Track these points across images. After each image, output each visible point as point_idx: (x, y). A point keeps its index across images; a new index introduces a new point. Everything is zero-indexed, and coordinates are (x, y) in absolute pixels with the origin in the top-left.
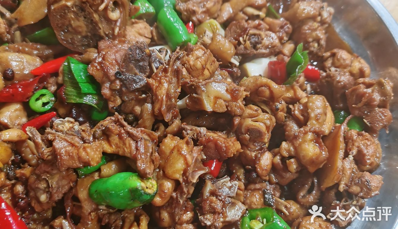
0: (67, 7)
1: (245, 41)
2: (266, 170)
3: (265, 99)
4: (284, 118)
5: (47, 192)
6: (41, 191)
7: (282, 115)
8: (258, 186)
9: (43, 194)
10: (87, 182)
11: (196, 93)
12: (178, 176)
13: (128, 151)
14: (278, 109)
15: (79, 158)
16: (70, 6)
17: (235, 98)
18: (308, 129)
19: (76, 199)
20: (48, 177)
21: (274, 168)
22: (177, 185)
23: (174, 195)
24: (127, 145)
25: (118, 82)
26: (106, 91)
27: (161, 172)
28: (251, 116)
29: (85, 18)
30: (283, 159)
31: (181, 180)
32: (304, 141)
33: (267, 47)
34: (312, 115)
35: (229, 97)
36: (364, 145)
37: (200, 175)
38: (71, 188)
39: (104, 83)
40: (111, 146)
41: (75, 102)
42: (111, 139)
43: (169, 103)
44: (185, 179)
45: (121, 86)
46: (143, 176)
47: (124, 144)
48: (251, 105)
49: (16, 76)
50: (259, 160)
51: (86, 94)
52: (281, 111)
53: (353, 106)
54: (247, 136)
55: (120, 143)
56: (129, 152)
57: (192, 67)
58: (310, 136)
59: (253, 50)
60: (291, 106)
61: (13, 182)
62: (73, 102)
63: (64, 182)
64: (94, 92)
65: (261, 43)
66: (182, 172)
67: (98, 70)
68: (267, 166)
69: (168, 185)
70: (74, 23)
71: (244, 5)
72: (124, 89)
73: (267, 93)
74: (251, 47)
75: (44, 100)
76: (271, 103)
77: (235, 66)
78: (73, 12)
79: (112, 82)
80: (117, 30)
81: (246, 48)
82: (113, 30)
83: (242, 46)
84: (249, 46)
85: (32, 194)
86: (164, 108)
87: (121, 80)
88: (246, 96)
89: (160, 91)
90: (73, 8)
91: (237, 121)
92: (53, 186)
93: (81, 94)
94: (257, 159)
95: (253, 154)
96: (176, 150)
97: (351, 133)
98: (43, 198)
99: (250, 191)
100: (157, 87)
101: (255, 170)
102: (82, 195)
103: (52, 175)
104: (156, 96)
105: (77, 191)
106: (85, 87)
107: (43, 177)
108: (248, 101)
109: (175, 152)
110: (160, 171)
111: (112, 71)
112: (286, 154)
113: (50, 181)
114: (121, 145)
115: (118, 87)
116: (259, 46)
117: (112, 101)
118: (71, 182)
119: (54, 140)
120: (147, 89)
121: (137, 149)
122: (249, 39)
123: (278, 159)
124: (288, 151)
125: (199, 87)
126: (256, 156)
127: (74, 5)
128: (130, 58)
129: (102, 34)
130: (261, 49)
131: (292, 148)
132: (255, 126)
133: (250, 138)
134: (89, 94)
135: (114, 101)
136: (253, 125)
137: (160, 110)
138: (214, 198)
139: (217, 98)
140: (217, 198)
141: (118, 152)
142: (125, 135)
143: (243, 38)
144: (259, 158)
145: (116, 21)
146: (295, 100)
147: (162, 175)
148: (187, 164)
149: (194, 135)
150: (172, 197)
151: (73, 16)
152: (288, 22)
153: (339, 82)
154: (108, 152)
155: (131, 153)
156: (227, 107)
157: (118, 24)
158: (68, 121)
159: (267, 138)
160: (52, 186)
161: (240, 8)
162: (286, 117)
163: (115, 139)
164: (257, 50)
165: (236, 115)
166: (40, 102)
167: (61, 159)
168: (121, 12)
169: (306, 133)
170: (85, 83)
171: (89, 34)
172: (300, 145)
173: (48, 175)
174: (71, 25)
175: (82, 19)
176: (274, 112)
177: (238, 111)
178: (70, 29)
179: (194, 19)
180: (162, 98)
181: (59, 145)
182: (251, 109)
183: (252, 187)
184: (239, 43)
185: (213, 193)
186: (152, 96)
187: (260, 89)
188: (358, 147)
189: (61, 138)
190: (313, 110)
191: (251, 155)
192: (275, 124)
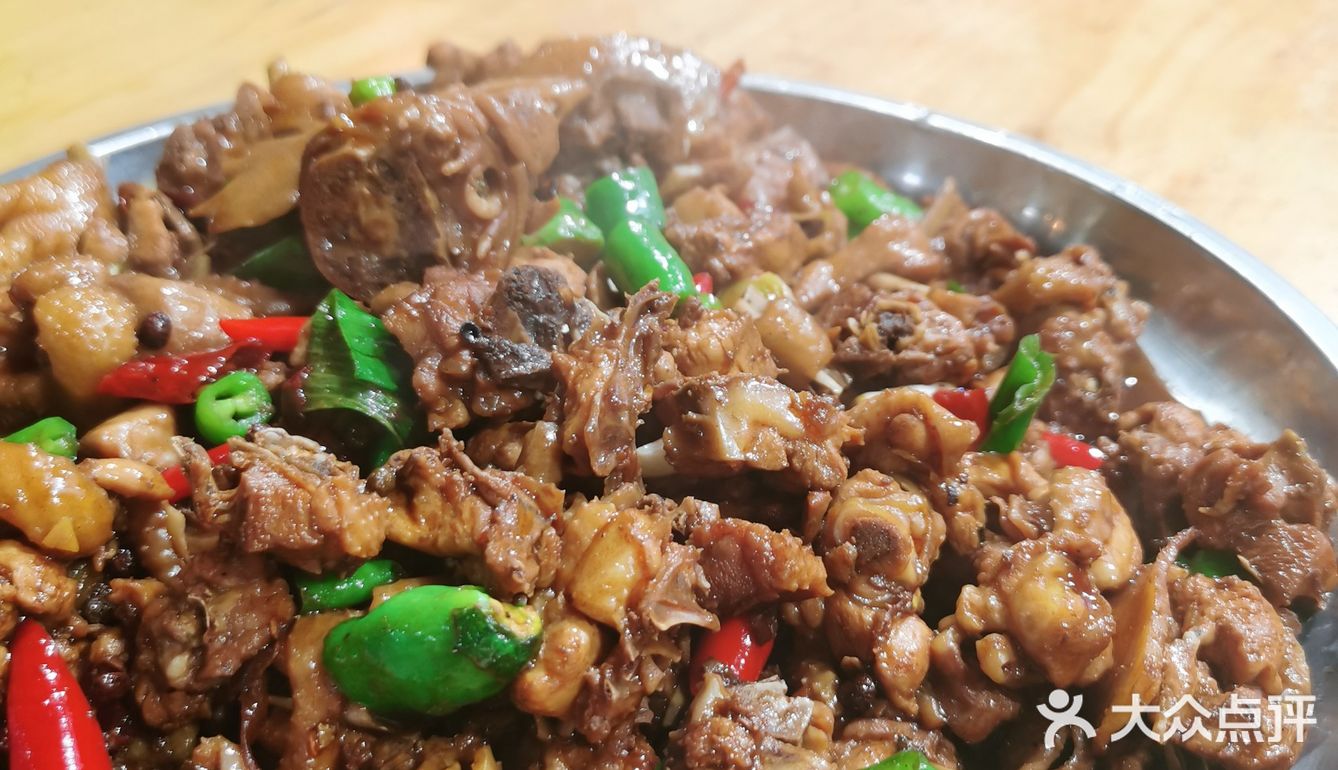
0: (355, 161)
1: (862, 327)
2: (908, 668)
3: (912, 457)
4: (975, 534)
5: (193, 651)
6: (179, 647)
7: (970, 522)
8: (880, 726)
9: (181, 652)
10: (322, 624)
11: (697, 411)
12: (612, 607)
13: (464, 530)
14: (953, 500)
15: (313, 512)
16: (364, 160)
17: (816, 431)
18: (1045, 543)
19: (280, 682)
20: (205, 596)
21: (937, 677)
22: (608, 636)
23: (595, 675)
24: (466, 515)
25: (466, 355)
26: (427, 377)
27: (561, 598)
28: (866, 495)
29: (400, 199)
30: (968, 642)
31: (621, 621)
32: (1033, 574)
33: (928, 348)
34: (1066, 515)
35: (797, 424)
36: (1235, 611)
37: (684, 621)
38: (272, 641)
39: (423, 356)
40: (414, 519)
41: (331, 407)
42: (419, 501)
43: (609, 421)
44: (635, 617)
45: (474, 368)
47: (458, 513)
48: (868, 470)
50: (886, 632)
51: (365, 386)
52: (964, 510)
53: (1201, 509)
54: (851, 550)
55: (443, 511)
56: (469, 531)
57: (693, 353)
58: (1053, 560)
59: (887, 350)
60: (999, 501)
61: (95, 627)
62: (326, 406)
63: (253, 620)
64: (393, 386)
65: (911, 332)
66: (626, 592)
67: (412, 318)
68: (912, 654)
69: (578, 638)
70: (369, 214)
71: (872, 265)
72: (480, 377)
73: (919, 433)
74: (882, 341)
75: (240, 403)
76: (933, 476)
77: (831, 393)
78: (371, 179)
79: (449, 354)
80: (484, 246)
81: (864, 345)
82: (474, 245)
83: (853, 340)
84: (874, 339)
85: (144, 658)
86: (592, 427)
87: (477, 351)
88: (854, 439)
89: (586, 383)
90: (370, 166)
91: (818, 499)
92: (216, 623)
93: (354, 385)
94: (879, 629)
95: (868, 616)
96: (613, 530)
97: (1195, 583)
98: (178, 667)
99: (852, 743)
100: (579, 372)
101: (870, 666)
102: (304, 662)
103: (219, 593)
104: (575, 395)
105: (286, 653)
106: (366, 367)
107: (192, 597)
108: (858, 457)
109: (611, 535)
110: (556, 596)
111: (453, 323)
112: (974, 622)
113: (209, 610)
114: (447, 518)
115: (464, 368)
116: (905, 340)
117: (439, 413)
118: (273, 623)
119: (248, 465)
120: (551, 379)
121: (493, 521)
122: (877, 320)
123: (948, 641)
124: (983, 612)
125: (707, 390)
126: (877, 620)
127: (376, 159)
128: (509, 291)
129: (442, 254)
130: (912, 349)
131: (993, 601)
132: (875, 516)
133: (859, 556)
134: (376, 388)
135: (446, 412)
136: (868, 514)
137: (581, 435)
138: (727, 722)
139: (759, 424)
140: (735, 719)
141: (435, 540)
142: (463, 492)
143: (858, 320)
144: (886, 623)
145: (485, 223)
146: (1013, 488)
147: (561, 607)
148: (646, 575)
149: (677, 520)
150: (586, 685)
151: (366, 191)
152: (1002, 308)
153: (1159, 462)
154: (403, 542)
155: (473, 532)
156: (790, 457)
157: (493, 230)
158: (300, 445)
159: (916, 568)
160: (212, 623)
161: (860, 274)
162: (981, 532)
163: (429, 501)
164: (897, 351)
165: (817, 487)
166: (228, 406)
167: (257, 512)
168: (504, 204)
169: (1038, 553)
170: (368, 356)
171: (404, 253)
172: (1020, 586)
173: (207, 591)
174: (356, 220)
175: (390, 199)
176: (942, 505)
177: (826, 473)
178: (353, 232)
179: (716, 263)
180: (591, 401)
181: (259, 480)
182: (867, 479)
183: (861, 727)
184: (846, 333)
185: (726, 709)
186: (563, 401)
187: (897, 419)
188: (1217, 619)
189: (269, 465)
190: (1067, 500)
191: (861, 617)
192: (943, 538)
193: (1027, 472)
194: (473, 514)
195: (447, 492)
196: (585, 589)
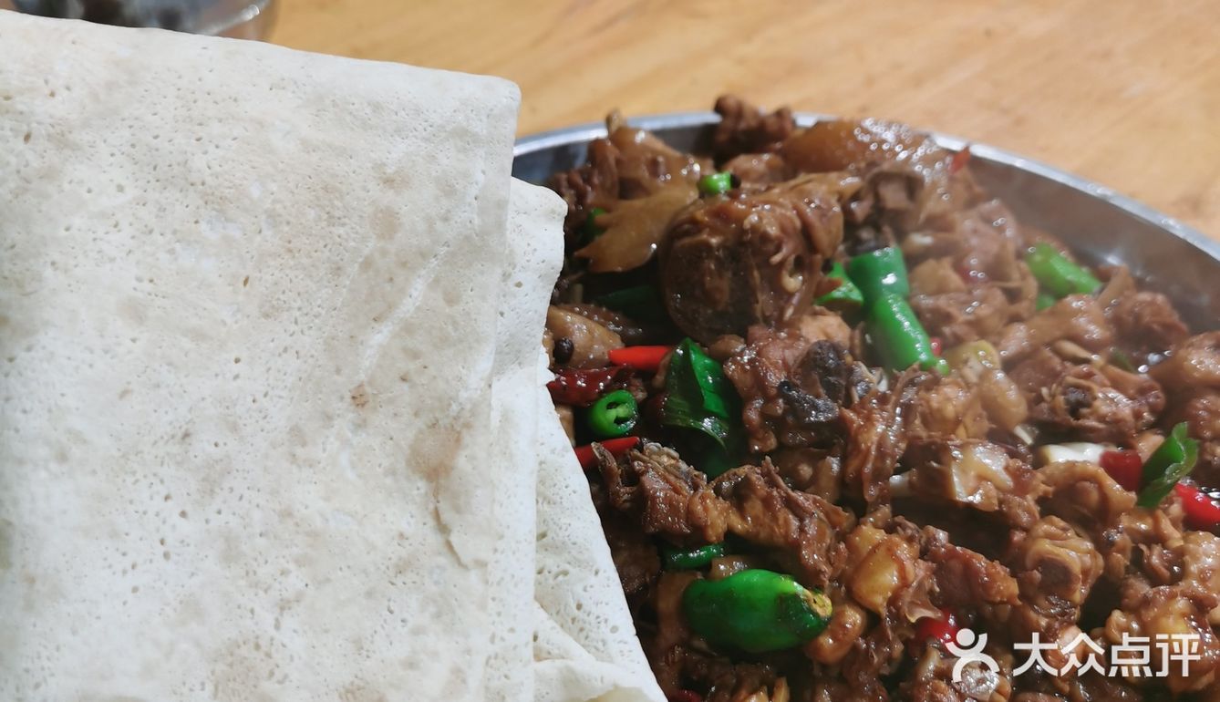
0: (708, 246)
1: (1052, 396)
3: (1085, 511)
7: (1120, 560)
10: (681, 581)
11: (938, 462)
12: (879, 601)
13: (781, 533)
14: (1112, 544)
15: (689, 514)
16: (714, 245)
17: (1021, 488)
18: (1177, 589)
22: (873, 619)
23: (862, 643)
24: (781, 522)
25: (781, 402)
26: (753, 415)
27: (843, 588)
28: (1051, 537)
29: (735, 275)
31: (884, 612)
32: (1167, 613)
33: (1102, 419)
34: (1193, 568)
35: (1008, 482)
37: (923, 615)
39: (751, 398)
40: (744, 518)
41: (684, 425)
42: (748, 506)
43: (878, 464)
44: (894, 610)
45: (785, 412)
47: (775, 519)
48: (1055, 517)
49: (576, 354)
50: (1055, 636)
51: (708, 414)
52: (1118, 552)
54: (1037, 575)
55: (764, 515)
56: (784, 533)
57: (934, 413)
58: (1181, 604)
59: (1069, 417)
60: (1143, 547)
62: (680, 424)
63: (635, 570)
64: (725, 414)
65: (1089, 405)
66: (890, 594)
67: (745, 371)
69: (854, 618)
70: (711, 282)
71: (1058, 333)
72: (790, 419)
73: (1094, 496)
74: (1066, 410)
75: (621, 411)
76: (1099, 525)
77: (1023, 443)
78: (718, 259)
79: (769, 400)
80: (789, 312)
81: (1053, 410)
82: (782, 311)
83: (1044, 406)
84: (1061, 407)
86: (868, 469)
87: (789, 400)
88: (1046, 493)
89: (865, 435)
90: (718, 251)
91: (1018, 536)
93: (699, 412)
94: (1050, 633)
95: (1043, 622)
96: (883, 549)
100: (860, 427)
102: (667, 603)
104: (856, 443)
105: (655, 595)
106: (712, 402)
108: (1048, 507)
109: (881, 552)
110: (840, 587)
111: (775, 378)
112: (1118, 637)
114: (767, 520)
115: (780, 411)
116: (1085, 411)
117: (758, 439)
118: (647, 575)
119: (645, 472)
120: (839, 426)
121: (802, 530)
122: (1064, 394)
125: (946, 448)
126: (1049, 626)
127: (721, 246)
128: (815, 360)
129: (758, 314)
130: (1088, 419)
131: (1135, 625)
132: (1058, 555)
133: (1043, 581)
134: (716, 415)
135: (763, 440)
136: (1052, 553)
137: (859, 472)
138: (943, 685)
139: (982, 478)
140: (949, 684)
141: (758, 533)
142: (778, 504)
143: (1050, 389)
144: (1056, 630)
145: (791, 295)
146: (1156, 538)
147: (843, 595)
148: (904, 583)
150: (855, 648)
151: (713, 267)
152: (1157, 385)
154: (737, 531)
155: (787, 535)
156: (1001, 502)
157: (795, 300)
158: (669, 455)
159: (1080, 592)
161: (1047, 339)
162: (1127, 567)
163: (755, 507)
164: (1078, 419)
165: (1017, 527)
166: (613, 414)
167: (653, 507)
168: (804, 282)
169: (1172, 597)
170: (711, 392)
171: (731, 310)
172: (1156, 619)
174: (702, 284)
175: (729, 274)
176: (1104, 547)
177: (1025, 518)
178: (698, 293)
179: (947, 330)
180: (869, 449)
181: (653, 482)
182: (1052, 524)
183: (1029, 697)
184: (1040, 399)
185: (942, 674)
186: (846, 445)
187: (1080, 485)
189: (657, 472)
190: (1196, 559)
191: (1038, 622)
192: (1101, 572)
193: (1167, 527)
194: (787, 522)
195: (767, 502)
196: (863, 588)
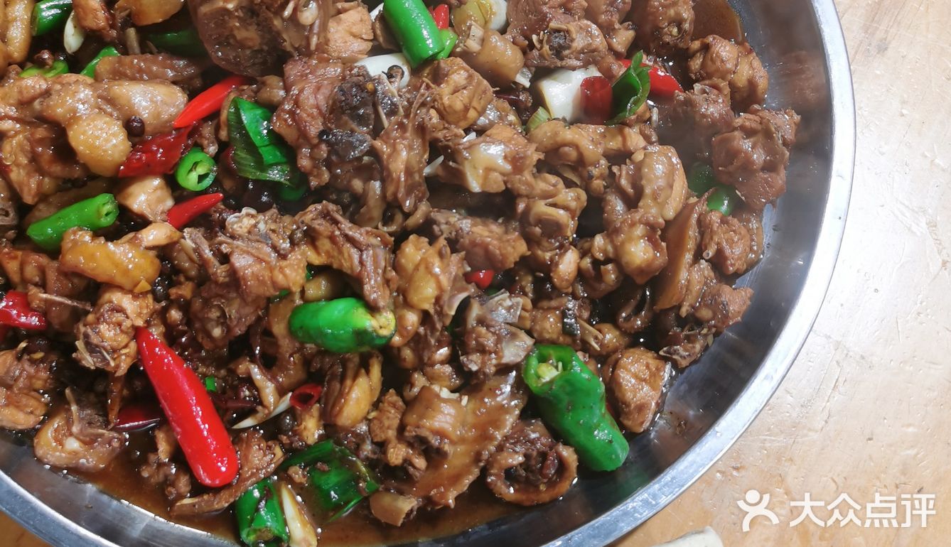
0: (227, 10)
1: (541, 42)
2: (567, 280)
3: (570, 163)
4: (602, 189)
5: (222, 324)
6: (213, 323)
7: (599, 184)
8: (554, 303)
9: (217, 326)
10: (284, 310)
11: (455, 161)
12: (428, 306)
13: (347, 265)
14: (591, 177)
15: (274, 283)
16: (232, 9)
17: (518, 168)
18: (637, 216)
19: (268, 333)
20: (223, 303)
21: (581, 275)
22: (426, 318)
23: (422, 330)
24: (346, 255)
25: (324, 147)
26: (304, 162)
27: (401, 297)
28: (545, 196)
29: (258, 25)
30: (596, 263)
31: (432, 311)
32: (630, 239)
34: (648, 191)
35: (508, 167)
36: (727, 241)
37: (462, 299)
38: (259, 319)
39: (300, 147)
40: (319, 254)
41: (254, 178)
42: (319, 243)
43: (410, 182)
44: (439, 309)
45: (329, 153)
46: (373, 309)
47: (340, 252)
48: (547, 175)
49: (148, 129)
50: (557, 265)
51: (271, 166)
52: (597, 179)
53: (720, 168)
54: (538, 230)
55: (333, 250)
56: (350, 266)
57: (447, 109)
58: (640, 230)
59: (556, 60)
60: (615, 169)
61: (163, 304)
62: (251, 177)
63: (248, 310)
64: (284, 160)
65: (569, 47)
66: (433, 300)
67: (290, 126)
68: (569, 274)
69: (412, 318)
70: (241, 34)
72: (334, 158)
73: (573, 155)
74: (552, 54)
75: (201, 170)
76: (580, 169)
77: (523, 89)
78: (238, 17)
79: (314, 147)
80: (314, 41)
81: (541, 56)
82: (308, 39)
83: (535, 53)
84: (548, 55)
85: (197, 325)
86: (402, 190)
87: (328, 143)
88: (539, 160)
89: (394, 164)
90: (236, 12)
91: (521, 207)
92: (232, 317)
93: (261, 165)
94: (554, 263)
95: (548, 256)
96: (423, 266)
97: (711, 217)
98: (217, 332)
99: (541, 311)
100: (390, 156)
101: (549, 279)
102: (279, 329)
103: (229, 300)
104: (390, 174)
105: (269, 322)
106: (269, 154)
107: (215, 303)
108: (541, 167)
109: (422, 268)
110: (398, 295)
111: (314, 129)
112: (600, 256)
113: (226, 310)
114: (336, 254)
115: (325, 155)
116: (566, 52)
117: (314, 176)
118: (258, 310)
119: (231, 253)
121: (361, 263)
122: (549, 40)
123: (587, 262)
124: (605, 252)
125: (459, 152)
126: (551, 260)
127: (240, 8)
128: (342, 107)
129: (289, 49)
130: (570, 58)
131: (610, 248)
132: (550, 215)
133: (543, 232)
134: (277, 164)
135: (319, 176)
136: (547, 213)
137: (395, 194)
138: (483, 330)
139: (489, 170)
140: (487, 329)
141: (331, 264)
142: (341, 240)
143: (539, 36)
144: (557, 261)
147: (401, 302)
148: (442, 291)
149: (451, 233)
150: (417, 334)
151: (237, 24)
153: (704, 116)
154: (316, 264)
155: (352, 268)
156: (505, 183)
157: (316, 28)
158: (248, 215)
159: (570, 230)
160: (230, 316)
162: (605, 187)
163: (325, 244)
164: (562, 59)
165: (520, 196)
166: (195, 175)
167: (246, 285)
169: (633, 225)
170: (267, 146)
172: (623, 243)
173: (223, 301)
174: (234, 37)
175: (253, 27)
176: (586, 181)
177: (523, 189)
178: (231, 41)
180: (399, 178)
181: (240, 261)
182: (545, 181)
183: (545, 304)
184: (531, 46)
185: (481, 321)
186: (382, 171)
187: (561, 150)
188: (718, 244)
189: (241, 250)
190: (650, 182)
191: (544, 256)
192: (585, 204)
193: (633, 140)
194: (350, 256)
195: (332, 238)
196: (414, 298)
